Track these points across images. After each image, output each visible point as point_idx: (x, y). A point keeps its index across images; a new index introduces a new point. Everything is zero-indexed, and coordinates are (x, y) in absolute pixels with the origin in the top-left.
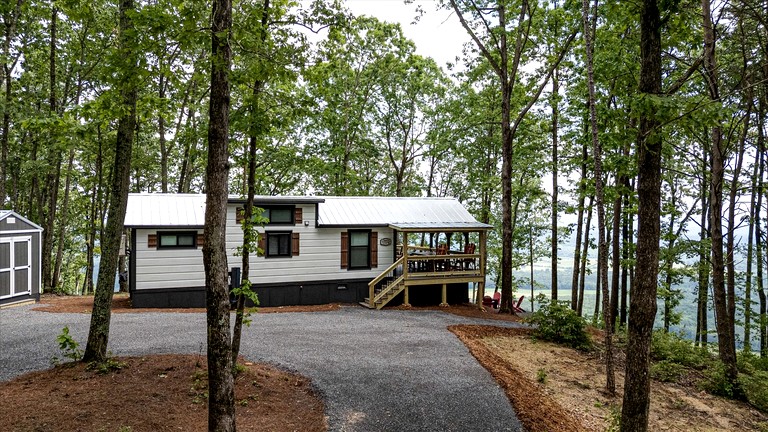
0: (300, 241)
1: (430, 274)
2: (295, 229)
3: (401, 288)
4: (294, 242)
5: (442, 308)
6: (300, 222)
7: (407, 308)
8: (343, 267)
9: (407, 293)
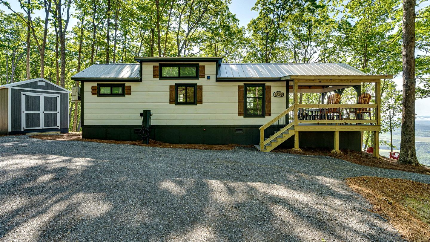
0: (203, 93)
1: (321, 122)
2: (199, 82)
3: (291, 133)
4: (198, 92)
5: (333, 155)
6: (203, 76)
7: (296, 153)
8: (239, 114)
9: (297, 138)
